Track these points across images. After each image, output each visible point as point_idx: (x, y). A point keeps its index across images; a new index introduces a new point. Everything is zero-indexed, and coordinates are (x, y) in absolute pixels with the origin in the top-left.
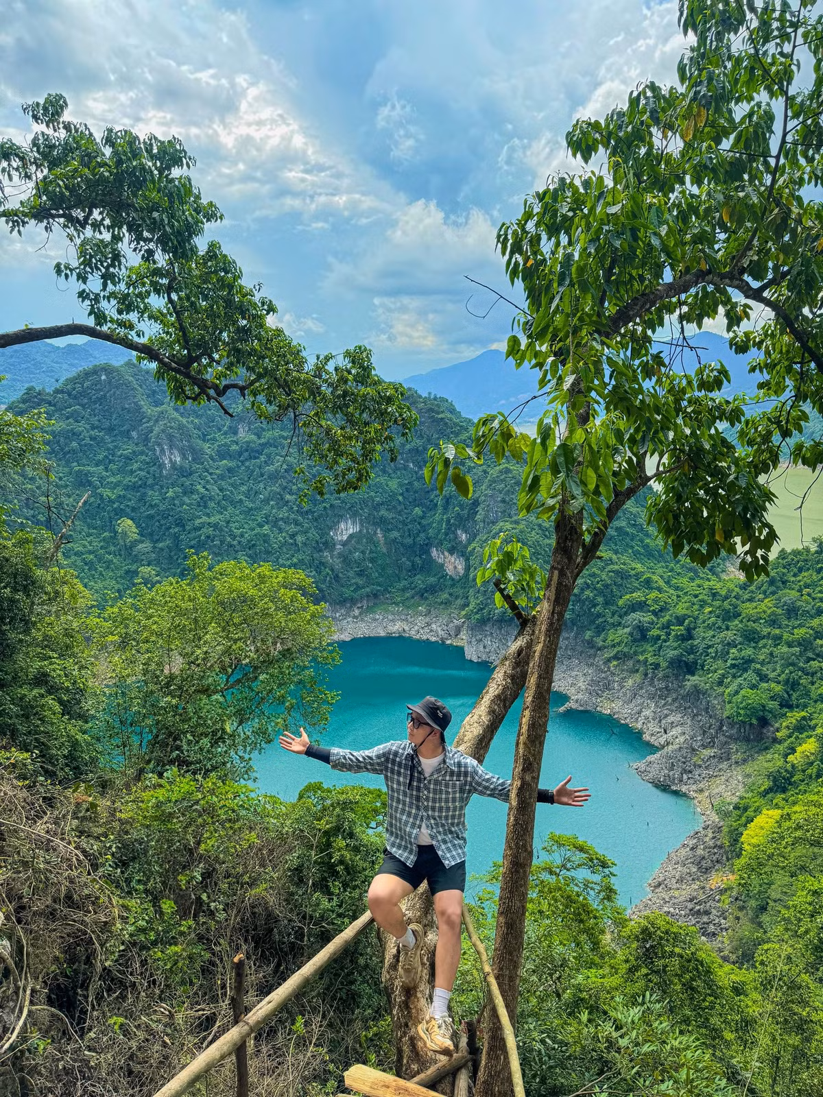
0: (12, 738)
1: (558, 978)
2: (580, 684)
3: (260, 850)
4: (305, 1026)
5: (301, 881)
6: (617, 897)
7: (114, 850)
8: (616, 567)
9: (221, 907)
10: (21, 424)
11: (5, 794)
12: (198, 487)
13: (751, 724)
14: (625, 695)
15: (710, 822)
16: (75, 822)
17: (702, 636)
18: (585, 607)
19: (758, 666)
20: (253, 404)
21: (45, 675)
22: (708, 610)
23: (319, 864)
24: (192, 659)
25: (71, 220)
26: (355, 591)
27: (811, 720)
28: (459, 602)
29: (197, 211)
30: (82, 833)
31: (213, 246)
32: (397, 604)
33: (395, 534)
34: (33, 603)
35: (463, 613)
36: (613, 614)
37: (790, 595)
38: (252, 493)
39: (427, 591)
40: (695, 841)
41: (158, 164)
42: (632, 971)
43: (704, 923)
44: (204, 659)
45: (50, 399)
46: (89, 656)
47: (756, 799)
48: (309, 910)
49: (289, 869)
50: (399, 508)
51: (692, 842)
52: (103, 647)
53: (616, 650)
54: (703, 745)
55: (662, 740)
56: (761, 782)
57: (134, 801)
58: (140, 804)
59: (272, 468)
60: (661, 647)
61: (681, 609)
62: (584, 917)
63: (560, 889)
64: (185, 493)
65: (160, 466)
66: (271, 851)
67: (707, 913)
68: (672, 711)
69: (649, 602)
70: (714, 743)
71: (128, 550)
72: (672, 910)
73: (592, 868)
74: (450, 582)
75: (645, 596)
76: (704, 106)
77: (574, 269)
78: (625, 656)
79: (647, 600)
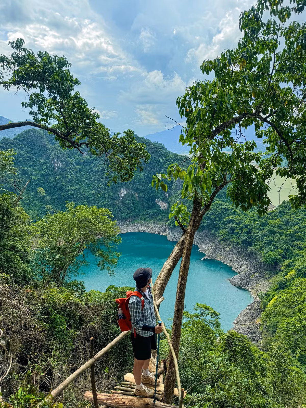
0: (3, 269)
2: (210, 250)
3: (93, 309)
4: (109, 370)
5: (107, 321)
6: (220, 326)
7: (40, 309)
8: (223, 207)
10: (4, 154)
11: (2, 289)
12: (68, 176)
13: (272, 264)
14: (226, 253)
15: (256, 300)
16: (26, 299)
17: (254, 232)
18: (212, 221)
19: (275, 243)
20: (91, 150)
21: (15, 246)
22: (257, 222)
23: (114, 314)
24: (68, 241)
25: (26, 84)
26: (127, 215)
27: (293, 263)
28: (166, 219)
29: (71, 82)
30: (29, 303)
31: (77, 94)
32: (142, 220)
33: (142, 194)
34: (9, 220)
35: (167, 223)
36: (222, 224)
37: (287, 217)
38: (88, 178)
39: (153, 215)
40: (251, 307)
41: (58, 66)
42: (224, 351)
43: (253, 337)
44: (72, 241)
45: (12, 142)
46: (30, 239)
47: (273, 292)
48: (110, 331)
49: (103, 316)
50: (143, 184)
51: (250, 307)
52: (34, 236)
53: (223, 237)
54: (254, 272)
55: (239, 270)
56: (275, 285)
57: (47, 292)
58: (50, 293)
59: (96, 169)
60: (239, 236)
61: (247, 222)
62: (208, 333)
63: (200, 323)
64: (63, 178)
65: (53, 168)
66: (96, 310)
67: (255, 333)
68: (243, 259)
69: (235, 220)
70: (258, 271)
71: (42, 199)
72: (242, 332)
73: (212, 316)
74: (162, 212)
75: (233, 217)
76: (246, 59)
77: (201, 115)
78: (226, 239)
79: (234, 219)
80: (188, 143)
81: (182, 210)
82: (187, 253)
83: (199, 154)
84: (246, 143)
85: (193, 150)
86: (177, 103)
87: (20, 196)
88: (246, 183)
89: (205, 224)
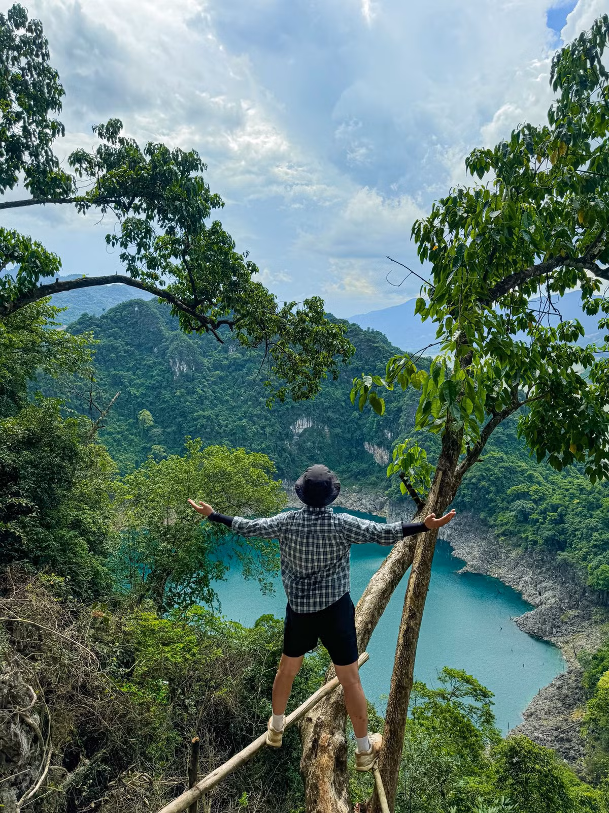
0: (53, 566)
1: (444, 781)
2: (475, 553)
3: (224, 662)
4: (249, 800)
5: (253, 689)
6: (495, 721)
7: (118, 654)
8: (506, 464)
9: (193, 703)
10: (76, 341)
11: (45, 607)
12: (198, 389)
13: (608, 593)
14: (510, 563)
15: (573, 668)
16: (92, 631)
17: (572, 521)
18: (481, 494)
20: (238, 335)
21: (79, 521)
22: (576, 501)
23: (266, 676)
24: (184, 516)
25: (119, 205)
28: (384, 484)
29: (206, 200)
30: (97, 639)
31: (216, 225)
33: (338, 430)
34: (75, 469)
35: (387, 492)
36: (503, 500)
38: (236, 395)
39: (360, 474)
40: (561, 682)
41: (181, 168)
42: (502, 780)
43: (566, 749)
44: (192, 516)
45: (98, 322)
46: (111, 509)
48: (257, 711)
49: (244, 679)
50: (342, 411)
51: (558, 683)
52: (122, 503)
53: (504, 528)
54: (569, 606)
55: (537, 601)
57: (135, 619)
58: (140, 621)
59: (251, 378)
60: (538, 528)
61: (555, 500)
62: (467, 734)
63: (449, 711)
64: (188, 393)
65: (172, 373)
66: (232, 664)
67: (569, 740)
68: (546, 578)
69: (531, 493)
70: (578, 605)
71: (145, 433)
72: (541, 736)
73: (476, 697)
74: (378, 468)
75: (528, 488)
76: (565, 142)
77: (465, 255)
78: (511, 533)
79: (529, 491)
80: (435, 317)
81: (416, 460)
82: (423, 556)
83: (457, 334)
84: (562, 327)
85: (444, 329)
86: (413, 232)
87: (98, 423)
88: (561, 408)
89: (466, 499)
